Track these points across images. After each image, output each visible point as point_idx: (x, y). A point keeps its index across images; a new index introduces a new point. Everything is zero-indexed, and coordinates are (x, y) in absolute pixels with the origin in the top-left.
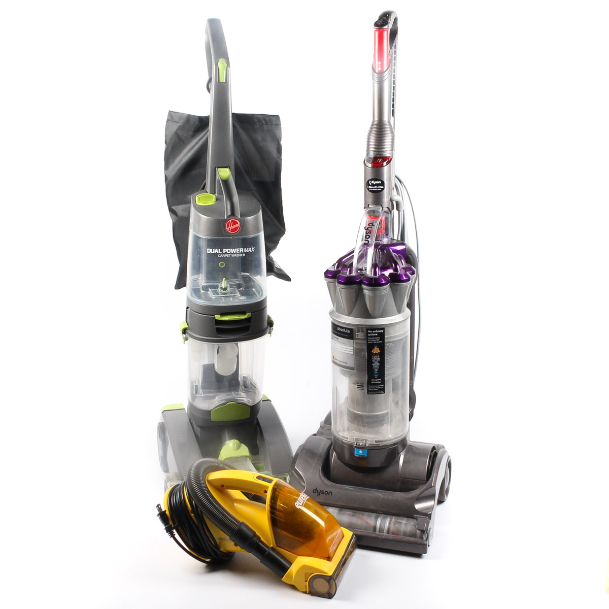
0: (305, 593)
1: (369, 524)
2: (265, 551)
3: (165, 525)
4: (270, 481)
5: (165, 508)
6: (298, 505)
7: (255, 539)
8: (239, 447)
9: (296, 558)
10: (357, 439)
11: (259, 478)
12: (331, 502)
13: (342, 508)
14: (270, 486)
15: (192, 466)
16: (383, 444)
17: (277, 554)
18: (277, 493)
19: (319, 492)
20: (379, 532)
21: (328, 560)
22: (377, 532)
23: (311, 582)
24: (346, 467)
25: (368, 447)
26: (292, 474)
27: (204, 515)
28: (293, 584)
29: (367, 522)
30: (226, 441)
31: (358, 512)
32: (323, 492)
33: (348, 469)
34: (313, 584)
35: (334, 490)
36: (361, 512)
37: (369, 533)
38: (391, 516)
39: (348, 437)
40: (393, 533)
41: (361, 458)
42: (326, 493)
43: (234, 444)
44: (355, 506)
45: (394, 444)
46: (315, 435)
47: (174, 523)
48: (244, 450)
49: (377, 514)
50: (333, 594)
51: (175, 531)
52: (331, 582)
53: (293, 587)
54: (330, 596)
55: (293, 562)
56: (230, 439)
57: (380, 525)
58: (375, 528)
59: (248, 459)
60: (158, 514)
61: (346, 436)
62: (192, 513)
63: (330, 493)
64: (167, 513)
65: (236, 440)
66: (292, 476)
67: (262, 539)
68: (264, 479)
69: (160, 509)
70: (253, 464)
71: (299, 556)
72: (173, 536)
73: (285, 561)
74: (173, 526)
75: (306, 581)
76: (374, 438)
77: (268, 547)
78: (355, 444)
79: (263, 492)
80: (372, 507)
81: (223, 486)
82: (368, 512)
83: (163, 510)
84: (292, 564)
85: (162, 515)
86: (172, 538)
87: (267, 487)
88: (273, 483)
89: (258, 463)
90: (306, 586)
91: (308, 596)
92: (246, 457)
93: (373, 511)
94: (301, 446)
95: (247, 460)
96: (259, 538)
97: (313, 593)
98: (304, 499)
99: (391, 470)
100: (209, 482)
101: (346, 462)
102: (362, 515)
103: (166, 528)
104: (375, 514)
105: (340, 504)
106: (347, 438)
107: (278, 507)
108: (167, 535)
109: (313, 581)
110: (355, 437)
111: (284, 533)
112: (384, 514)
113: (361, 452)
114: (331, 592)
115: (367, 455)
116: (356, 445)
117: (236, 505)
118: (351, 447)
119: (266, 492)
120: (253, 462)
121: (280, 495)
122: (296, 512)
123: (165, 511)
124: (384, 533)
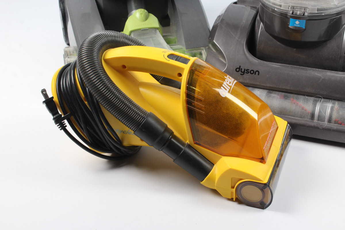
0: (231, 200)
1: (306, 110)
2: (180, 149)
3: (53, 115)
4: (185, 61)
5: (52, 93)
6: (224, 93)
7: (167, 135)
8: (147, 18)
9: (220, 158)
10: (293, 7)
11: (171, 56)
12: (258, 83)
13: (271, 90)
14: (186, 68)
15: (84, 42)
16: (326, 14)
17: (195, 153)
18: (195, 76)
19: (243, 71)
20: (318, 120)
21: (261, 162)
22: (316, 121)
23: (238, 189)
24: (275, 41)
25: (308, 16)
26: (209, 48)
27: (100, 105)
28: (215, 188)
29: (303, 108)
30: (132, 10)
31: (292, 95)
32: (247, 71)
33: (278, 43)
34: (242, 191)
35: (261, 69)
36: (296, 96)
37: (306, 121)
38: (333, 101)
39: (282, 4)
40: (336, 122)
41: (297, 30)
42: (252, 72)
43: (141, 14)
44: (288, 88)
45: (338, 14)
46: (235, 3)
47: (64, 112)
48: (153, 21)
49: (316, 99)
50: (268, 204)
51: (66, 122)
52: (265, 190)
53: (215, 192)
54: (262, 205)
55: (215, 164)
56: (137, 8)
57: (320, 112)
58: (313, 116)
59: (158, 31)
60: (44, 102)
61: (279, 3)
62: (86, 101)
63: (257, 73)
64: (56, 99)
65: (143, 10)
66: (209, 50)
67: (176, 133)
68: (178, 58)
69: (45, 95)
70: (164, 36)
71: (224, 156)
72: (63, 128)
73: (205, 161)
74: (63, 116)
75: (233, 187)
76: (315, 6)
77: (183, 144)
78: (291, 12)
79: (176, 75)
80: (308, 90)
81: (124, 67)
82: (304, 95)
83: (50, 96)
84: (214, 165)
85: (49, 103)
86: (62, 130)
87: (183, 69)
88: (190, 64)
89: (169, 36)
90: (232, 193)
91: (235, 204)
92: (156, 29)
93: (310, 95)
94: (219, 17)
95: (156, 32)
96: (172, 133)
97: (240, 201)
98: (231, 84)
99: (332, 45)
100: (106, 61)
101: (276, 35)
102: (297, 99)
103: (54, 119)
104: (312, 98)
105: (268, 85)
106: (281, 6)
107: (196, 95)
108: (56, 128)
109: (242, 187)
110: (291, 5)
111: (205, 127)
112: (324, 98)
113: (297, 22)
114: (265, 201)
115: (306, 27)
116: (292, 14)
117: (142, 89)
118: (284, 17)
119: (180, 75)
120: (164, 34)
121: (200, 79)
122: (220, 101)
123: (53, 98)
124: (324, 121)
